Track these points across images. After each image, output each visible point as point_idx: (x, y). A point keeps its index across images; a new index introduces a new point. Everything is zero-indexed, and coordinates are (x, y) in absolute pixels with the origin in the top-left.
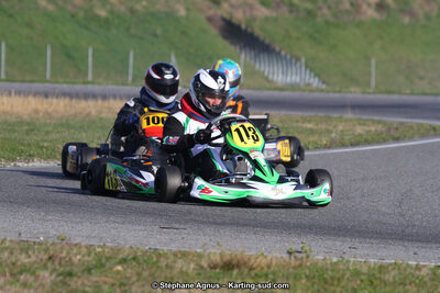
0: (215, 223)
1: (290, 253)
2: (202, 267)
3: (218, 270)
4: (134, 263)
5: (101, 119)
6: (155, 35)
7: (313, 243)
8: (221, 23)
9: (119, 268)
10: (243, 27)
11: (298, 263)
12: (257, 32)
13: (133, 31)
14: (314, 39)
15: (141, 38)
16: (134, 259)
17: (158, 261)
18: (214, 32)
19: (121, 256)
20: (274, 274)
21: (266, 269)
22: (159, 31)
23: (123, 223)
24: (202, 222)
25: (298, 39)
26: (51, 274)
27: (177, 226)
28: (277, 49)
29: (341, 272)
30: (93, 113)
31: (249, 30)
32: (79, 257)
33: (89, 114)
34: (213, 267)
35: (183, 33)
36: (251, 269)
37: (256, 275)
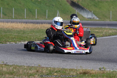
0: (76, 59)
1: (100, 69)
2: (78, 74)
3: (82, 74)
4: (59, 73)
5: (42, 29)
6: (53, 5)
7: (104, 65)
8: (70, 2)
9: (56, 74)
10: (76, 3)
11: (103, 72)
12: (80, 4)
13: (47, 4)
14: (95, 6)
15: (49, 6)
16: (59, 71)
17: (65, 72)
18: (69, 4)
19: (56, 70)
20: (97, 75)
21: (94, 74)
22: (54, 4)
23: (52, 60)
24: (73, 59)
25: (91, 6)
26: (38, 76)
27: (66, 60)
28: (85, 9)
29: (115, 75)
30: (39, 28)
31: (78, 4)
32: (45, 71)
33: (38, 28)
34: (81, 73)
35: (60, 5)
36: (91, 74)
37: (92, 76)
